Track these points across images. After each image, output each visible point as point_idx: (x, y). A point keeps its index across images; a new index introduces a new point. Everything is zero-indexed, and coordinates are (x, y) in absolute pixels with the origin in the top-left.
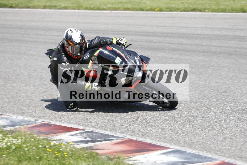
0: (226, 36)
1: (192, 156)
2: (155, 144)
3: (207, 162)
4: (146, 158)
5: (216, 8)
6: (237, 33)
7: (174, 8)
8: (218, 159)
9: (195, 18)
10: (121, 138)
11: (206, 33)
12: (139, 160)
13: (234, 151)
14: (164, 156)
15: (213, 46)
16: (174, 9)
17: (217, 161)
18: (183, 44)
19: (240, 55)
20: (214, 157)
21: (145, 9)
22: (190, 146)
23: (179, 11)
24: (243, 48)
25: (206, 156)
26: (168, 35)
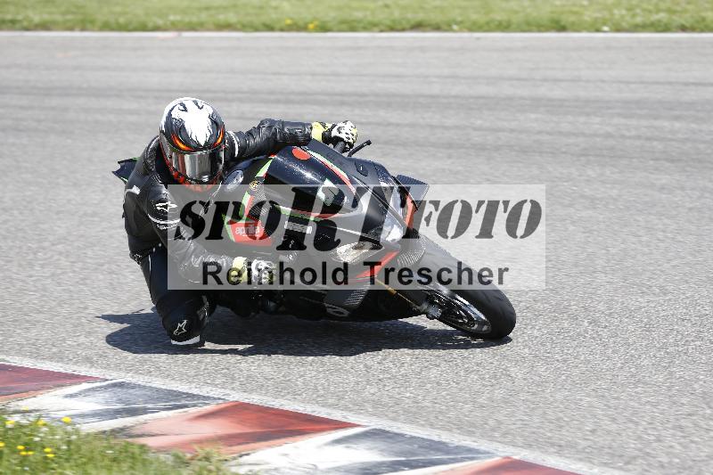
0: (510, 99)
1: (420, 447)
2: (313, 414)
3: (462, 460)
4: (286, 455)
5: (482, 19)
6: (544, 91)
7: (360, 21)
8: (492, 451)
9: (423, 49)
10: (215, 399)
11: (453, 93)
12: (267, 463)
13: (539, 428)
14: (340, 448)
15: (475, 129)
16: (361, 25)
17: (490, 457)
18: (389, 124)
19: (552, 153)
20: (482, 448)
21: (278, 26)
22: (413, 416)
23: (376, 29)
24: (560, 133)
25: (460, 444)
26: (346, 99)
